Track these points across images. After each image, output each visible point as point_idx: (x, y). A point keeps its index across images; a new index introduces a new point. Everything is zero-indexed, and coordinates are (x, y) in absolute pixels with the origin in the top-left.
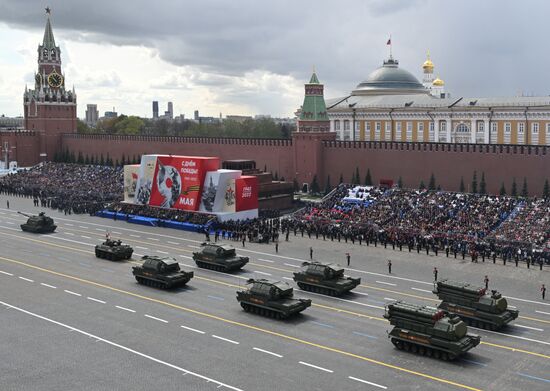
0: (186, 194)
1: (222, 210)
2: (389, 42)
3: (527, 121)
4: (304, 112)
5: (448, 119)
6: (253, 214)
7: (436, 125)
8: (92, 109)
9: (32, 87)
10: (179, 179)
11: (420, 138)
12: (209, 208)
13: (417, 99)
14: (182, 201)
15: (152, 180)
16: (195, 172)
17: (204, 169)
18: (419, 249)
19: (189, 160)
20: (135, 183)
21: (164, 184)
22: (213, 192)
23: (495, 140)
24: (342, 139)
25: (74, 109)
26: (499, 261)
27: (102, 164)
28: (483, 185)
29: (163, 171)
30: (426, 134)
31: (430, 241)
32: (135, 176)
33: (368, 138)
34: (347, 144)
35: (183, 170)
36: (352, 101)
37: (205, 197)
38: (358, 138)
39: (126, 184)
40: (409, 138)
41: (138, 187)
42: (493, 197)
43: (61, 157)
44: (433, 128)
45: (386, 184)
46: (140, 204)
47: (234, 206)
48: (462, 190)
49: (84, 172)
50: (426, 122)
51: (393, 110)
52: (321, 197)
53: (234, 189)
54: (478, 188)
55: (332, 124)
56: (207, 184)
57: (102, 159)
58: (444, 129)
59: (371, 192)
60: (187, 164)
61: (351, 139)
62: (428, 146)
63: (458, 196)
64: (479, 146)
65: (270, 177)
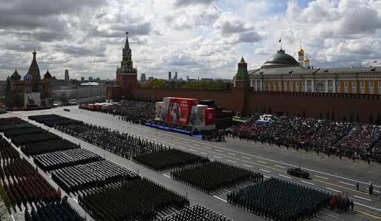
0: (182, 117)
1: (198, 125)
2: (280, 41)
3: (358, 81)
4: (238, 77)
5: (312, 80)
6: (213, 127)
7: (306, 83)
8: (143, 76)
9: (120, 67)
10: (179, 109)
11: (297, 90)
12: (193, 124)
14: (181, 119)
15: (168, 109)
16: (187, 106)
17: (191, 104)
18: (297, 149)
19: (184, 100)
20: (160, 111)
21: (173, 111)
22: (195, 115)
23: (339, 91)
24: (256, 90)
25: (136, 76)
27: (147, 101)
28: (333, 116)
29: (173, 105)
30: (300, 87)
31: (304, 145)
32: (160, 107)
33: (269, 90)
34: (259, 92)
35: (181, 105)
36: (261, 71)
37: (191, 118)
38: (265, 89)
39: (157, 111)
40: (291, 90)
41: (162, 112)
42: (339, 122)
43: (131, 98)
44: (304, 85)
45: (280, 114)
46: (162, 120)
47: (204, 123)
48: (321, 118)
49: (140, 105)
50: (300, 81)
51: (283, 75)
52: (246, 119)
53: (204, 114)
54: (331, 117)
55: (251, 83)
56: (192, 112)
57: (147, 99)
58: (310, 85)
59: (272, 118)
60: (183, 102)
61: (261, 90)
62: (302, 94)
63: (319, 121)
64: (330, 94)
65: (221, 109)
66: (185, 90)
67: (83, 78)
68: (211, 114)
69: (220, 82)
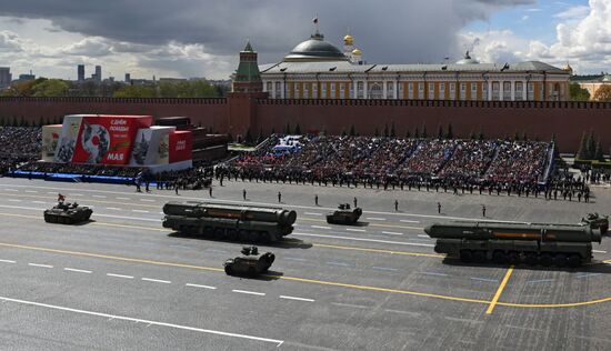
0: (114, 151)
1: (154, 163)
2: (316, 21)
3: (425, 82)
4: (240, 75)
5: (364, 81)
6: (188, 164)
7: (355, 85)
8: (3, 72)
10: (107, 137)
11: (342, 96)
12: (140, 162)
13: (341, 66)
14: (110, 156)
15: (76, 139)
16: (125, 129)
17: (135, 126)
18: (341, 183)
19: (120, 119)
20: (55, 143)
21: (89, 142)
22: (145, 146)
23: (401, 97)
24: (274, 97)
26: (405, 188)
29: (90, 130)
30: (347, 92)
31: (350, 177)
32: (56, 136)
33: (297, 96)
34: (278, 101)
35: (112, 128)
36: (283, 66)
37: (136, 152)
38: (288, 96)
39: (44, 143)
40: (333, 96)
41: (59, 145)
42: (401, 140)
44: (353, 88)
45: (313, 134)
46: (61, 162)
47: (167, 159)
48: (377, 136)
50: (347, 83)
51: (319, 73)
52: (254, 146)
53: (167, 143)
55: (265, 86)
56: (139, 140)
57: (15, 120)
58: (362, 88)
59: (300, 140)
60: (117, 122)
61: (283, 97)
62: (349, 101)
63: (374, 140)
64: (389, 102)
65: (205, 131)
66: (119, 100)
68: (183, 142)
69: (202, 85)
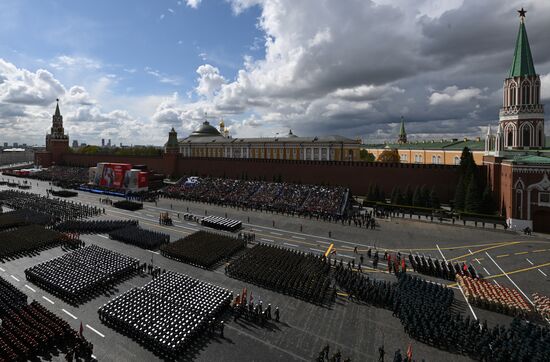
1: (132, 187)
3: (265, 149)
4: (169, 144)
5: (231, 147)
6: (146, 189)
7: (226, 150)
8: (75, 142)
9: (50, 133)
11: (219, 156)
12: (127, 187)
13: (218, 139)
14: (115, 183)
16: (120, 170)
17: (125, 169)
19: (118, 165)
20: (94, 175)
22: (128, 179)
23: (251, 157)
24: (185, 156)
25: (67, 142)
26: (254, 210)
27: (80, 167)
28: (247, 176)
30: (221, 153)
31: (223, 201)
32: (94, 172)
33: (196, 155)
34: (187, 158)
36: (189, 139)
37: (125, 182)
38: (192, 155)
39: (90, 176)
40: (214, 156)
41: (95, 177)
43: (62, 163)
44: (224, 151)
45: (204, 176)
46: (96, 184)
47: (137, 185)
48: (237, 179)
49: (71, 170)
50: (222, 149)
51: (207, 143)
52: (176, 181)
53: (137, 178)
54: (245, 178)
55: (181, 150)
56: (126, 176)
58: (229, 151)
59: (198, 179)
60: (117, 167)
61: (189, 156)
62: (222, 159)
63: (236, 181)
64: (244, 159)
65: (154, 173)
66: (119, 156)
67: (6, 144)
68: (144, 178)
